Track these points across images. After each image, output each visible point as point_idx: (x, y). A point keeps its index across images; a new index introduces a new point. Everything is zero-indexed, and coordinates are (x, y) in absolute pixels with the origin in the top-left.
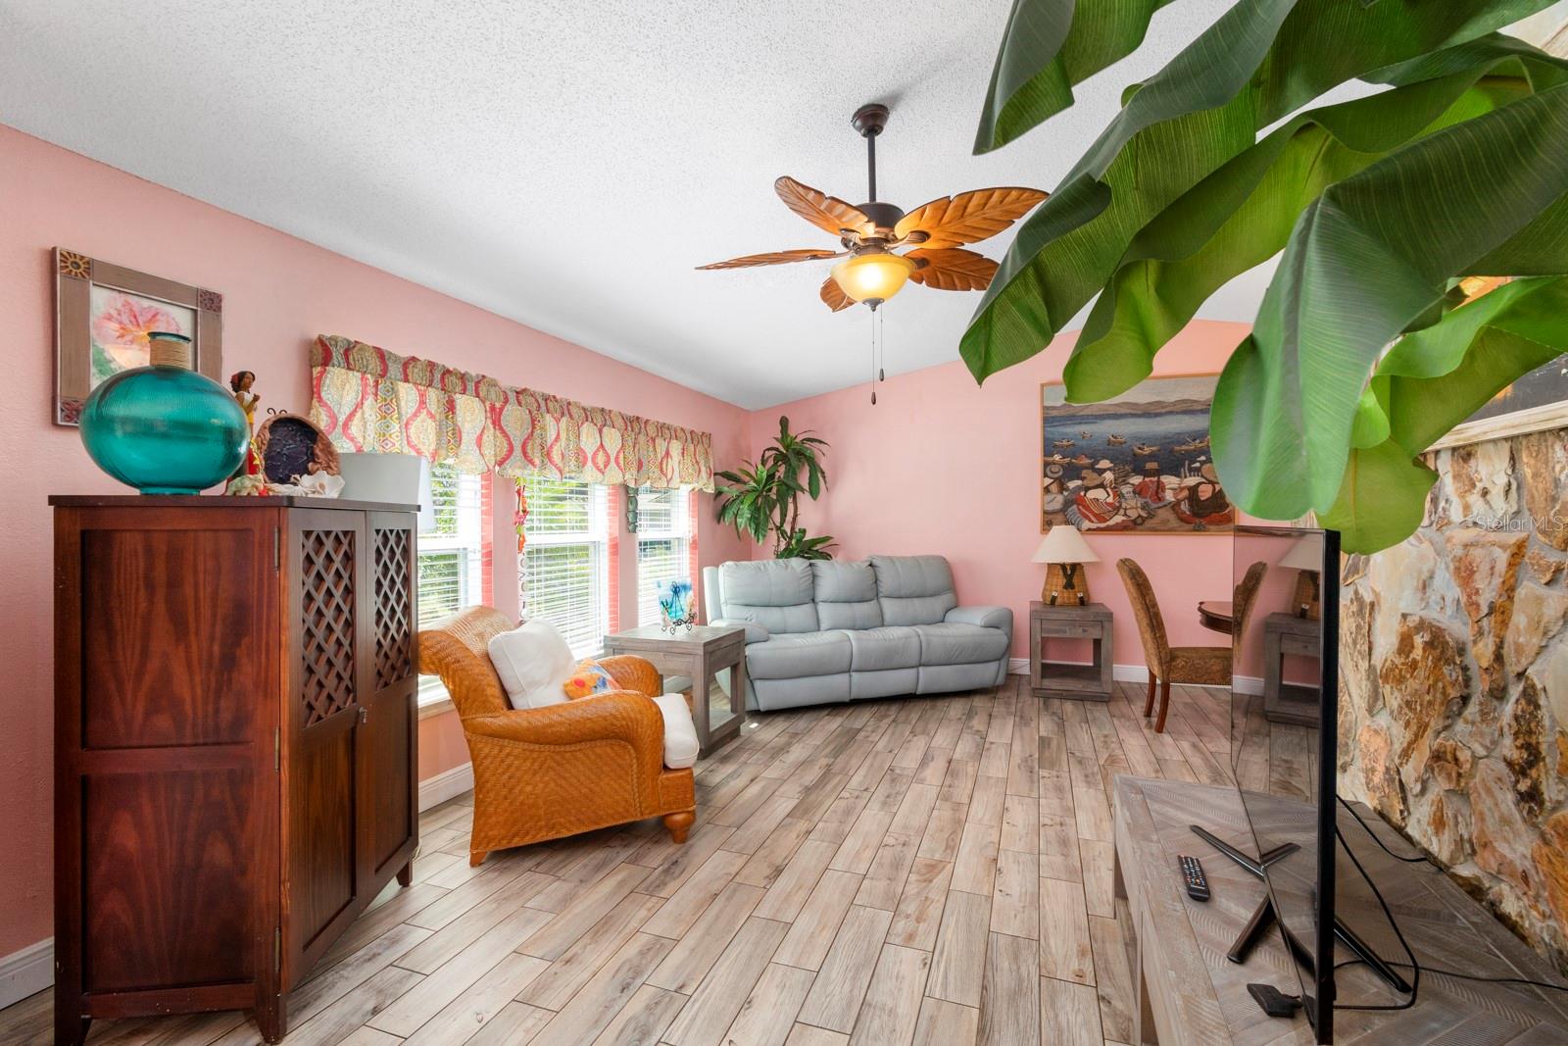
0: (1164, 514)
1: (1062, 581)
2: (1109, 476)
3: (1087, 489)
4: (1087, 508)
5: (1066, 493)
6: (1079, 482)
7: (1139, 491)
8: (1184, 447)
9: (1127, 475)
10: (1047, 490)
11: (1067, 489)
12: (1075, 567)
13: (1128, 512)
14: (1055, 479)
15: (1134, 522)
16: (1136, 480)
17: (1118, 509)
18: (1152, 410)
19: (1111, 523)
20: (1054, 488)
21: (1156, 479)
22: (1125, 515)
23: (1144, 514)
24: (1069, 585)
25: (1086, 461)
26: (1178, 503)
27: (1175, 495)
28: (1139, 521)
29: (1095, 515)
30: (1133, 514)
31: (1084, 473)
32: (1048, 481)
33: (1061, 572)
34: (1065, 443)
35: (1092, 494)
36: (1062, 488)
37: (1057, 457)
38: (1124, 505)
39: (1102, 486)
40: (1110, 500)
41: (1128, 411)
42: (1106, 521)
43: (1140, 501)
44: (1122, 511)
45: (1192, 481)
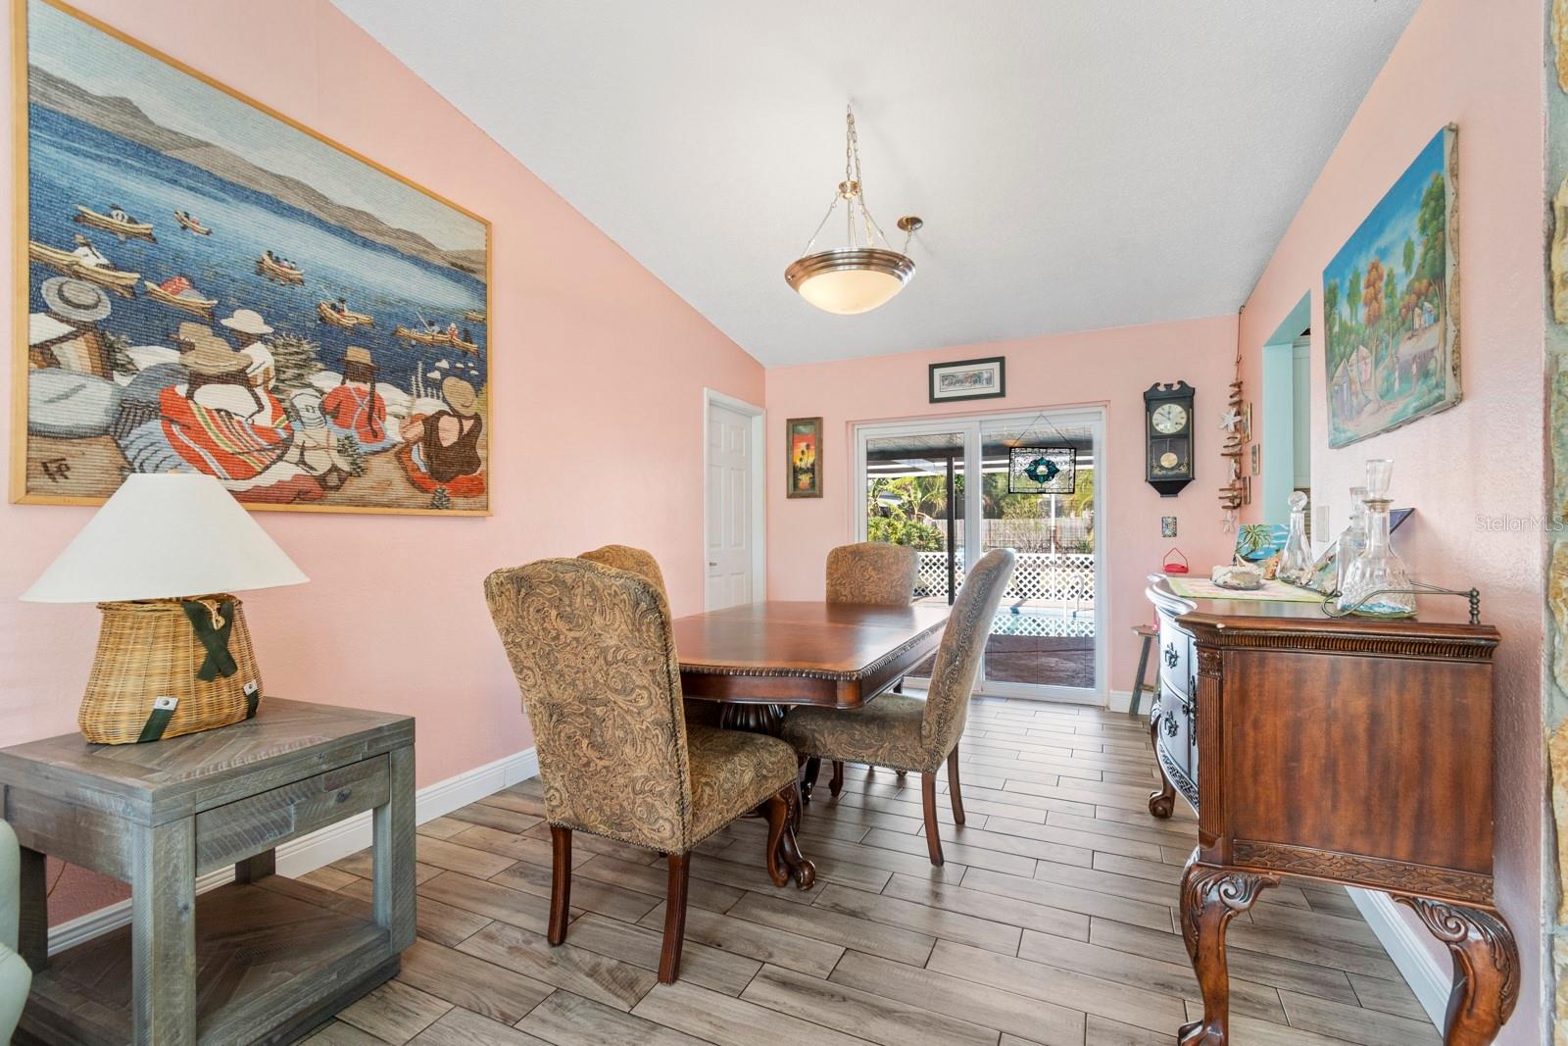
0: (383, 468)
1: (192, 654)
2: (260, 357)
3: (197, 380)
4: (199, 435)
5: (123, 380)
6: (171, 356)
7: (333, 409)
8: (415, 333)
9: (304, 365)
10: (44, 355)
11: (127, 368)
12: (227, 604)
13: (309, 457)
14: (81, 329)
15: (322, 480)
16: (328, 381)
17: (286, 445)
18: (357, 225)
19: (266, 480)
20: (77, 354)
21: (366, 387)
22: (302, 462)
23: (344, 465)
24: (219, 664)
25: (195, 300)
26: (407, 446)
27: (403, 430)
28: (333, 480)
29: (222, 457)
30: (321, 462)
31: (188, 331)
32: (45, 328)
33: (187, 626)
34: (118, 220)
35: (210, 397)
36: (108, 363)
37: (88, 259)
38: (299, 438)
39: (240, 377)
40: (264, 419)
41: (307, 208)
42: (250, 473)
43: (333, 433)
44: (293, 454)
45: (429, 406)
